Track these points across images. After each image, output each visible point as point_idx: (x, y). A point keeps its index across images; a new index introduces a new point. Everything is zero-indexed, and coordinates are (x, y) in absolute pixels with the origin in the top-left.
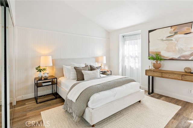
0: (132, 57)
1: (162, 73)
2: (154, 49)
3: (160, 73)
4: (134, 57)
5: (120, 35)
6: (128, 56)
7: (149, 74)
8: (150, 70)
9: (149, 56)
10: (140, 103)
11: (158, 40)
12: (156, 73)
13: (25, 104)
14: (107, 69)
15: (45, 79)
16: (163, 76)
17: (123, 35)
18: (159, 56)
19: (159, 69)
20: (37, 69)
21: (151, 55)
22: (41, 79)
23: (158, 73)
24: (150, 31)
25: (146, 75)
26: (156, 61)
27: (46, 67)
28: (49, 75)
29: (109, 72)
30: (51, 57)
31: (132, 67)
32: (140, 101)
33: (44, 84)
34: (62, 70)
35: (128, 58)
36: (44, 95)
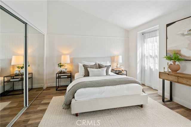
0: (151, 56)
1: (178, 77)
2: (172, 46)
3: (175, 77)
4: (153, 56)
5: (138, 32)
6: (147, 55)
7: (164, 78)
8: (165, 73)
9: (167, 56)
10: (141, 108)
11: (178, 34)
12: (171, 76)
13: (50, 90)
14: (122, 69)
15: (63, 73)
16: (179, 81)
17: (142, 33)
18: (179, 55)
19: (178, 72)
20: (58, 65)
21: (169, 54)
22: (61, 72)
23: (173, 77)
24: (168, 25)
25: (160, 77)
26: (173, 62)
27: (65, 64)
28: (68, 70)
29: (124, 71)
30: (69, 56)
31: (151, 68)
32: (141, 106)
33: (62, 77)
34: (78, 66)
35: (147, 57)
36: (64, 86)
